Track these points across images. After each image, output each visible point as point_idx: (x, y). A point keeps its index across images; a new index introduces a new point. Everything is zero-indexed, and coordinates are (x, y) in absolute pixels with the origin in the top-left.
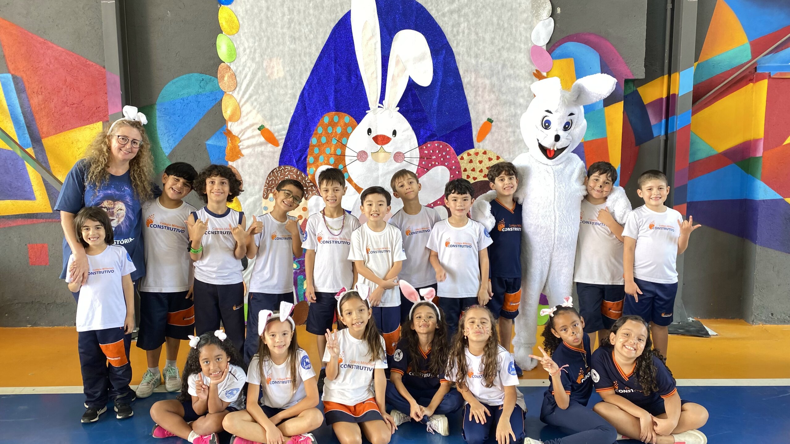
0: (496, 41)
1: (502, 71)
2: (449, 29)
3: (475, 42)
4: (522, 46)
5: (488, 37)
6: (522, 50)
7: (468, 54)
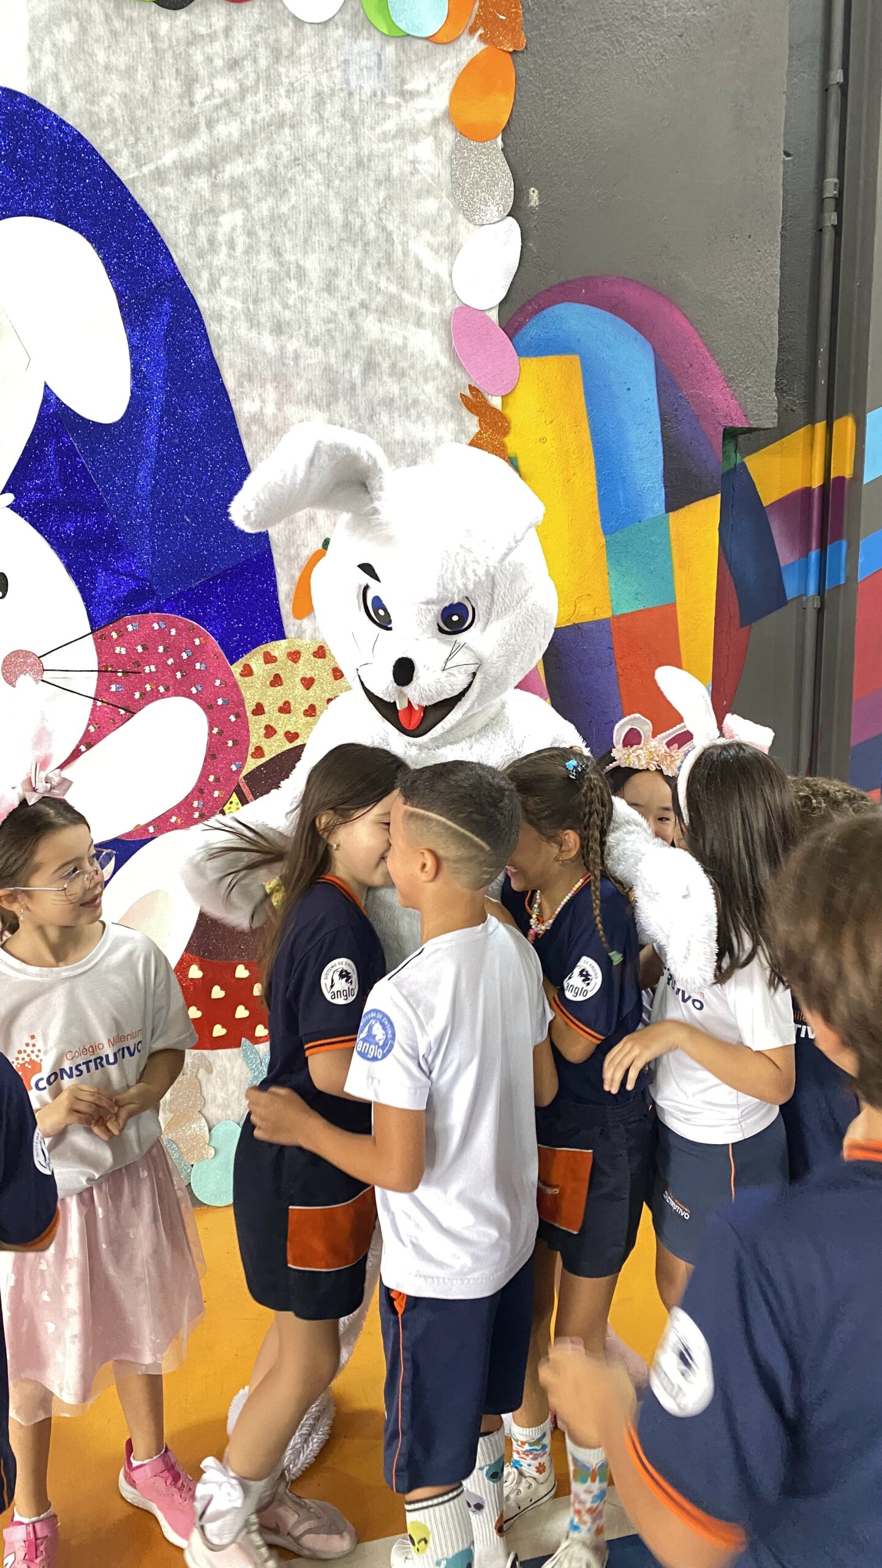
0: (341, 283)
1: (364, 385)
2: (183, 228)
3: (271, 280)
4: (427, 306)
5: (313, 265)
6: (425, 320)
7: (251, 321)
